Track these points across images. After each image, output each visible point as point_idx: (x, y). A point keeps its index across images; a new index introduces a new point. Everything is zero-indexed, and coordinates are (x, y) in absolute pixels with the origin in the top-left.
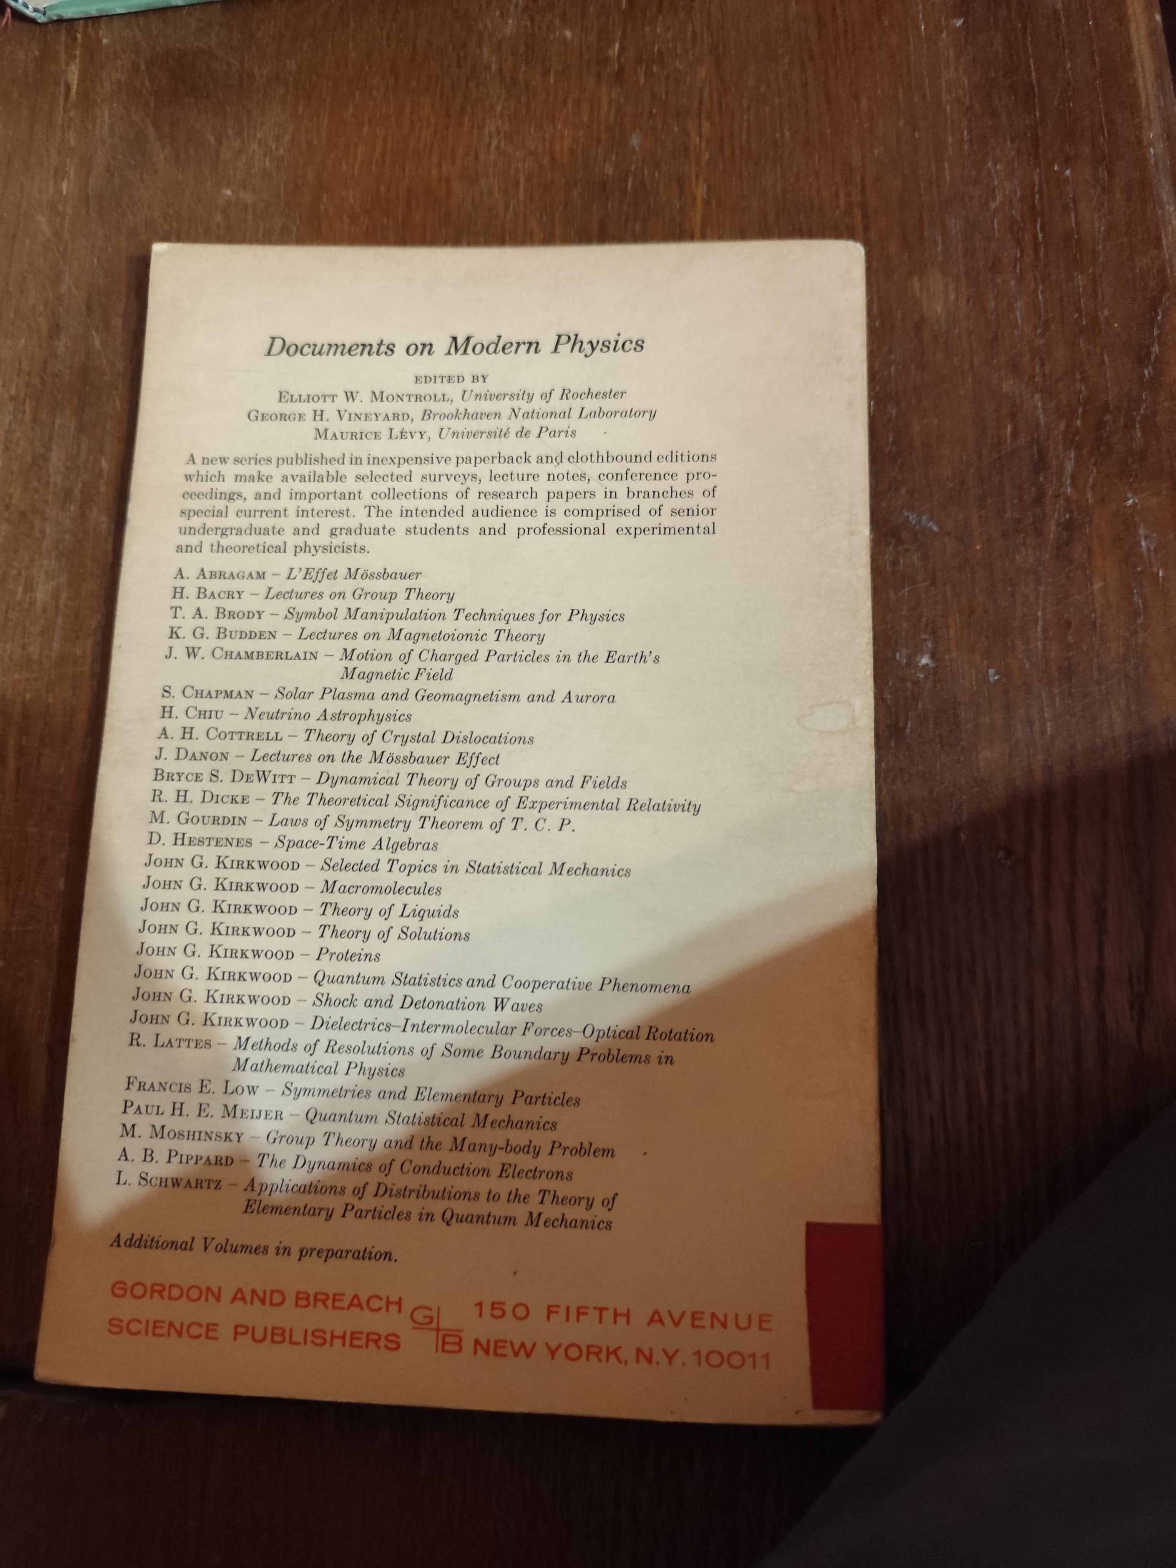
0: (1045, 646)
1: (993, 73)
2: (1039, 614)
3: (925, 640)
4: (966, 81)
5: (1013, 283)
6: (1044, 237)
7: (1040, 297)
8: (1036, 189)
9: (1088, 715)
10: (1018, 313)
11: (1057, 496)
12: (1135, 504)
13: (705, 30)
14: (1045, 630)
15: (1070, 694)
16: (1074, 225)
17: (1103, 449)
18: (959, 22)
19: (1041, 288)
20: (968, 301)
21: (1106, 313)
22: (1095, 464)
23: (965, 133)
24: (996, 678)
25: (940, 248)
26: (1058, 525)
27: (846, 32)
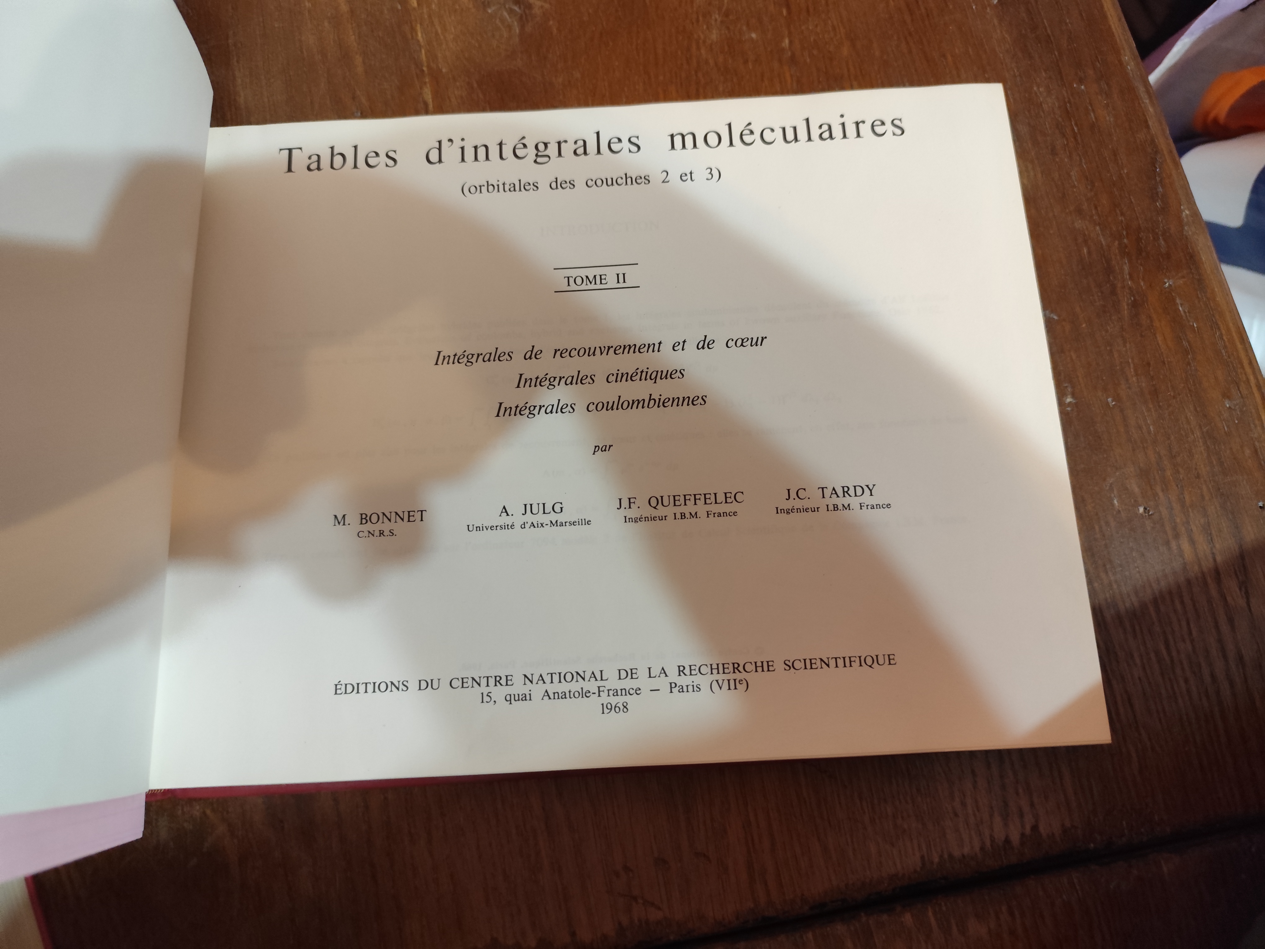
0: (1137, 379)
1: (1023, 32)
2: (1130, 361)
3: (1066, 387)
4: (1008, 38)
5: (1066, 160)
6: (1078, 130)
7: (1085, 166)
8: (1067, 100)
9: (1173, 417)
10: (1074, 178)
11: (1123, 287)
12: (1170, 285)
13: (840, 24)
14: (1136, 370)
15: (1159, 406)
16: (1094, 120)
17: (1144, 254)
19: (1083, 161)
21: (1126, 171)
22: (1141, 265)
24: (1113, 403)
26: (1128, 305)
27: (928, 16)
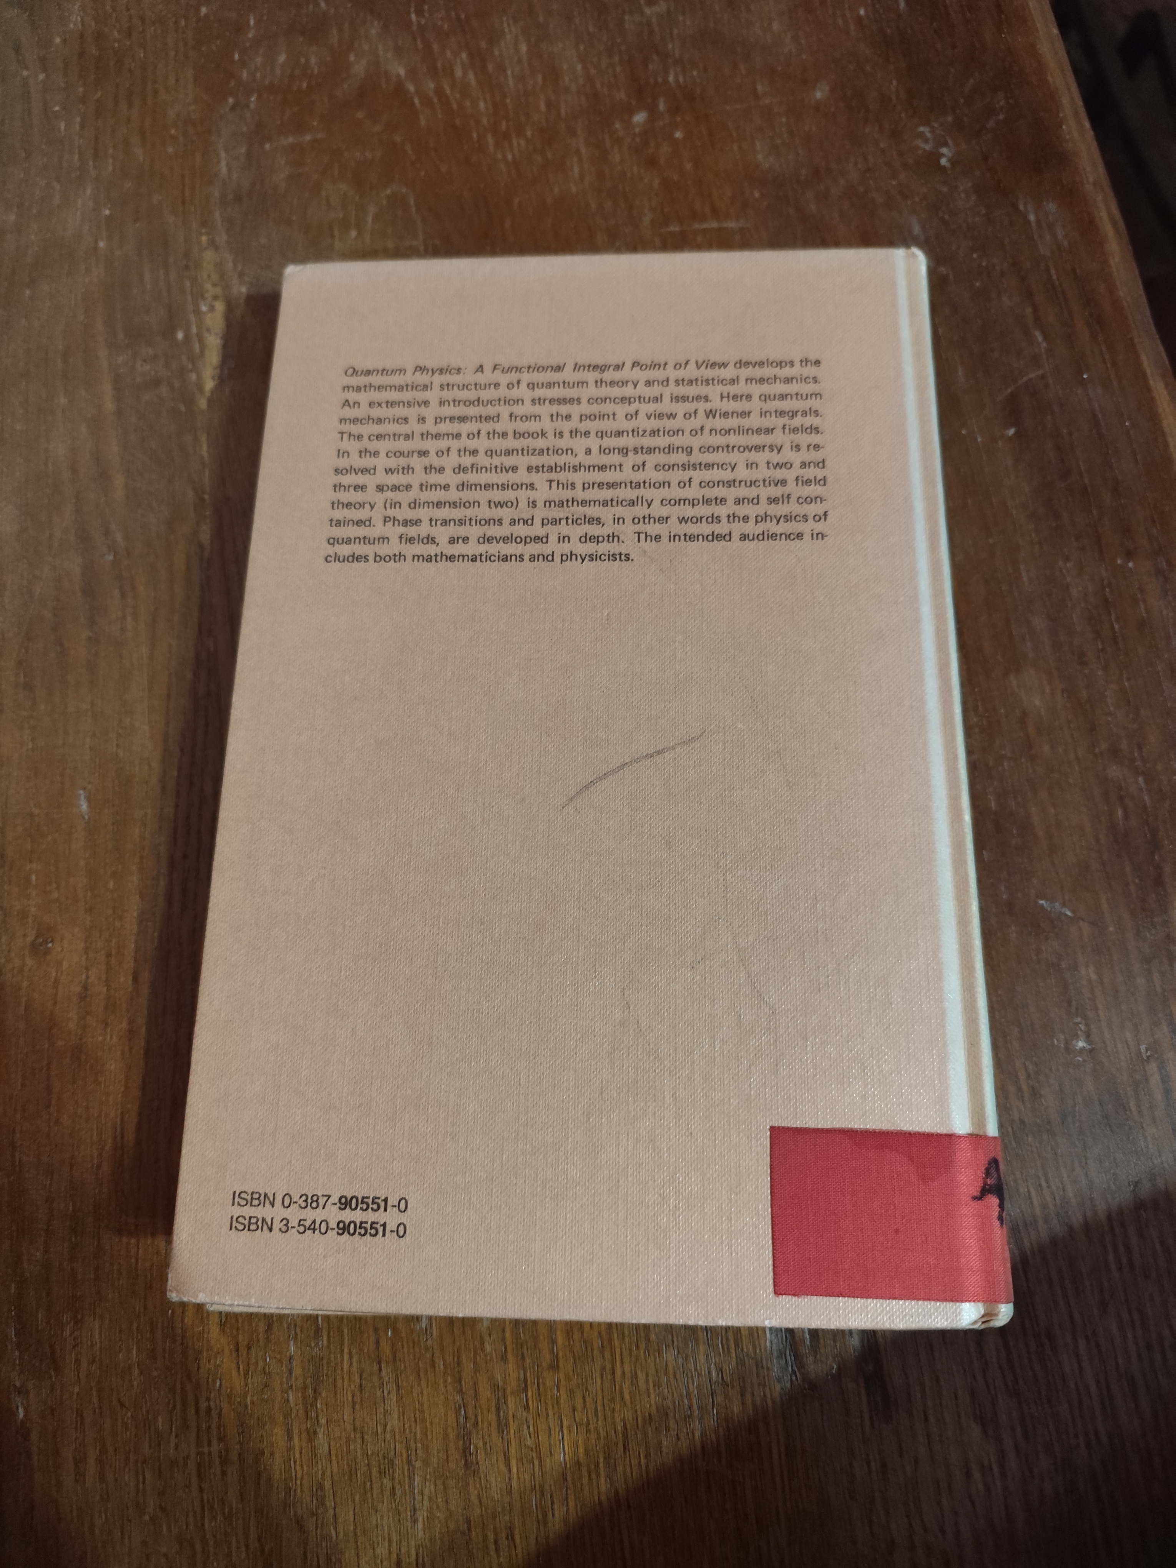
1: (1049, 478)
3: (1078, 1025)
4: (1026, 487)
5: (1099, 673)
6: (1120, 628)
7: (1126, 683)
10: (1109, 701)
16: (1144, 615)
18: (1011, 432)
19: (1125, 675)
20: (1062, 692)
23: (1033, 535)
24: (1149, 1053)
25: (1029, 644)
